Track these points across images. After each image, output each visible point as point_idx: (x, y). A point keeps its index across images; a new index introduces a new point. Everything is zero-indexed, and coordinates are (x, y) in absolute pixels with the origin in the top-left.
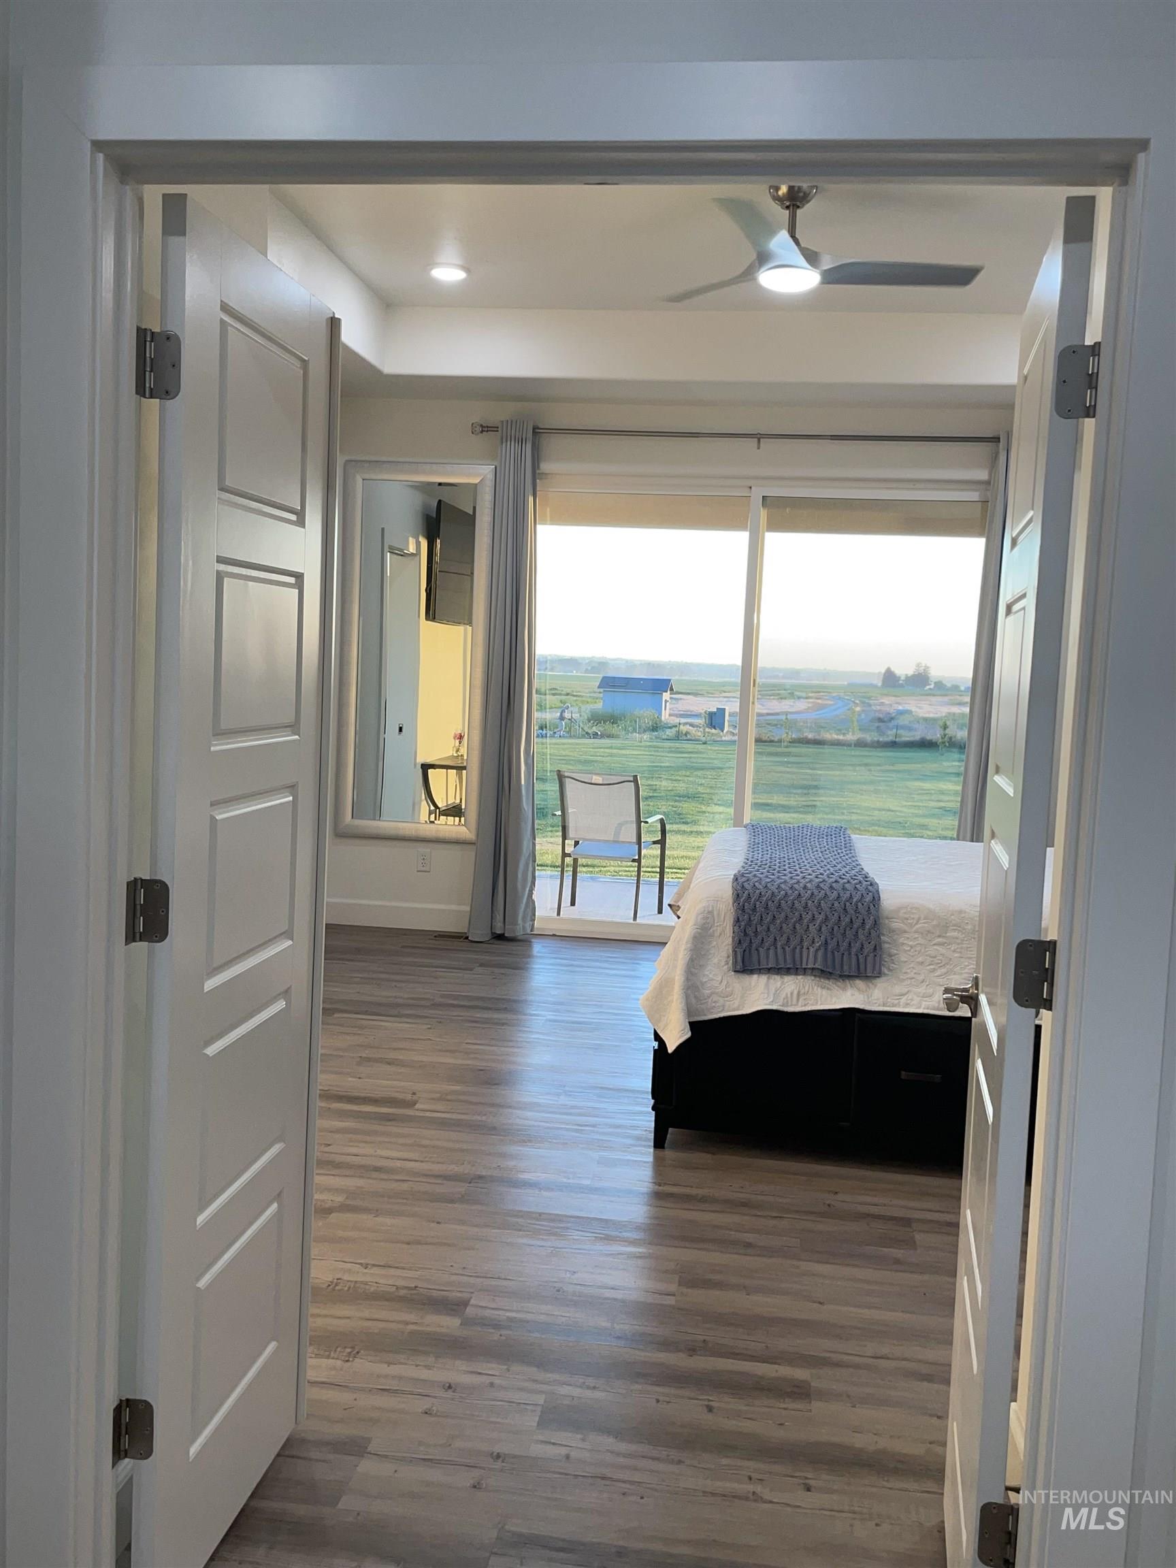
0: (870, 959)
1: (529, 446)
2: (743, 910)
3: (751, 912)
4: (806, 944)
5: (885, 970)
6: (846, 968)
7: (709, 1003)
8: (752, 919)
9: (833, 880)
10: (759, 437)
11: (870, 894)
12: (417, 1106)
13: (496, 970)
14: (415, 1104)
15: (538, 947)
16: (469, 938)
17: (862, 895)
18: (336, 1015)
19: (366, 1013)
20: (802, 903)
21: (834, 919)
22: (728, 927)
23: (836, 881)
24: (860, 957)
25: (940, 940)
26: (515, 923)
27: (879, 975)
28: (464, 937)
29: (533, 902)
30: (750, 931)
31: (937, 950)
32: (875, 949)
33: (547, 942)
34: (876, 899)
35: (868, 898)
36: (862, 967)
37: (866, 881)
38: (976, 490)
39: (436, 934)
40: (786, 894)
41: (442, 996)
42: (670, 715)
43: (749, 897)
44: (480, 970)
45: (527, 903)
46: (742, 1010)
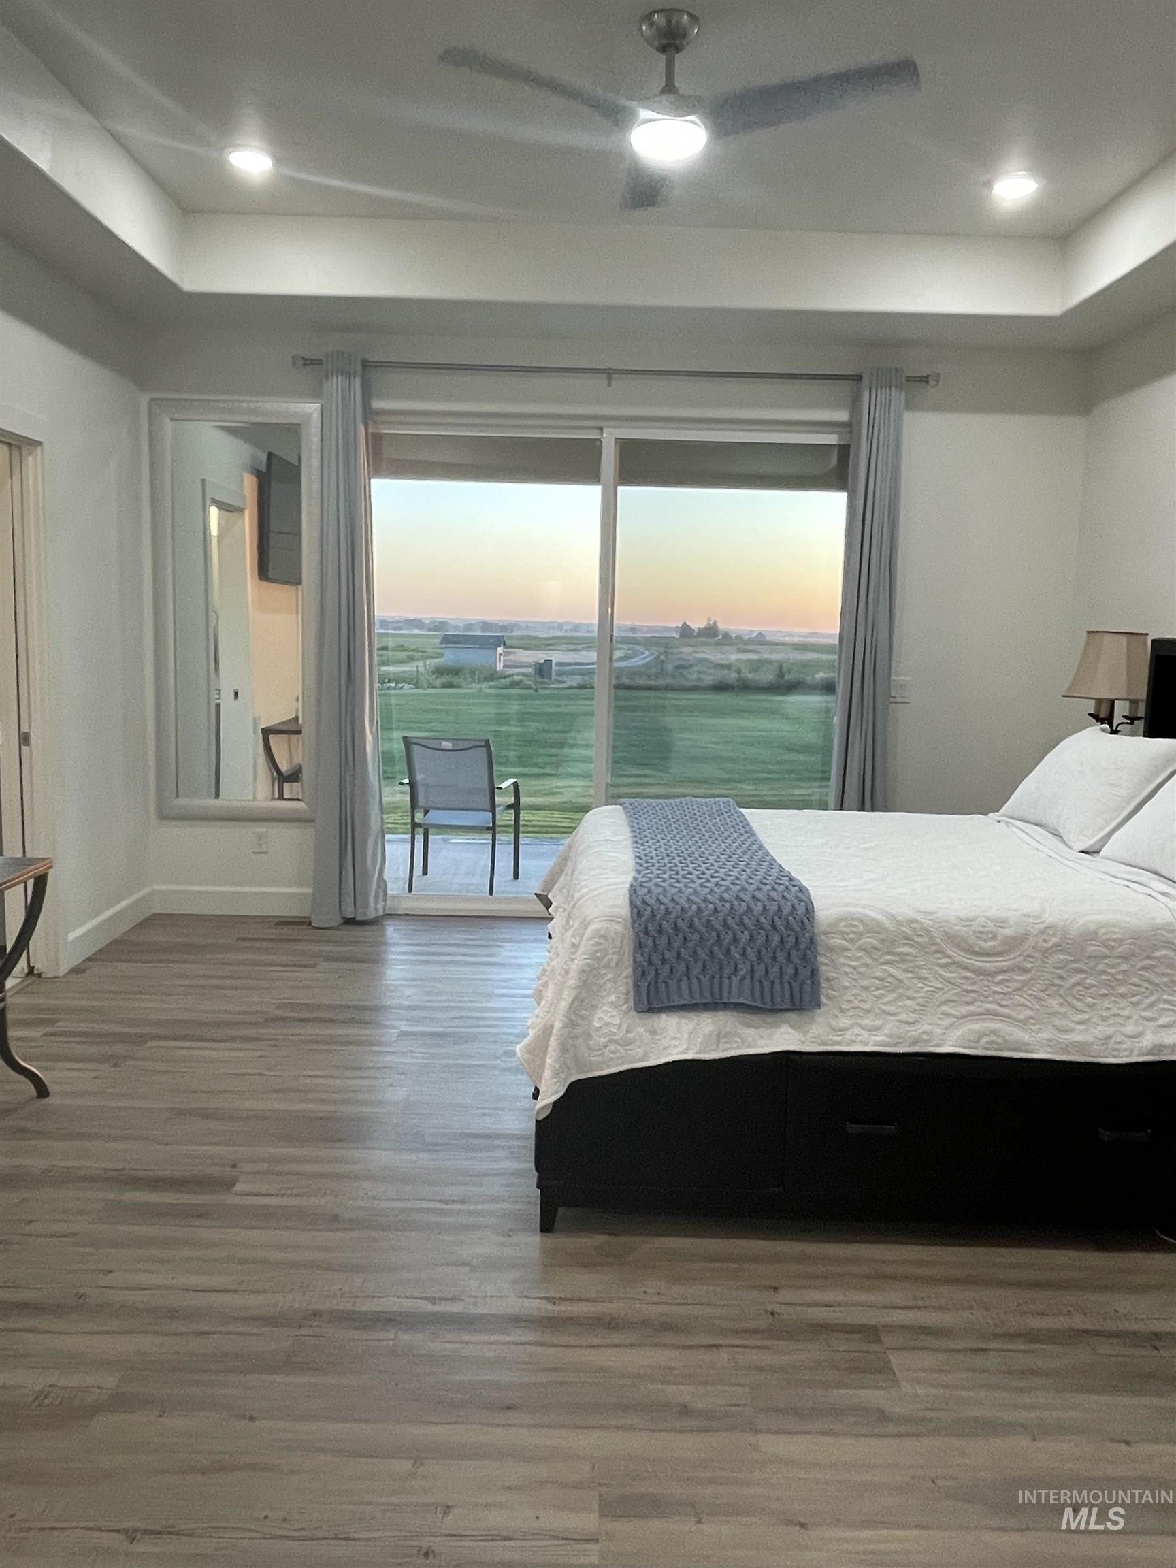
0: (807, 988)
1: (358, 381)
2: (647, 933)
3: (656, 935)
4: (726, 972)
5: (824, 1000)
6: (778, 1000)
7: (606, 1055)
8: (658, 943)
9: (754, 887)
10: (609, 374)
11: (803, 904)
12: (239, 1187)
13: (344, 965)
14: (234, 1185)
15: (392, 932)
16: (313, 924)
17: (793, 907)
18: (150, 1044)
19: (186, 1038)
20: (719, 919)
21: (761, 939)
22: (627, 953)
23: (758, 889)
24: (794, 985)
25: (888, 957)
26: (367, 906)
27: (818, 1005)
28: (305, 922)
29: (385, 882)
30: (656, 959)
31: (885, 970)
32: (812, 972)
33: (402, 925)
34: (809, 910)
35: (801, 910)
36: (797, 996)
37: (794, 886)
38: (835, 433)
39: (277, 920)
40: (699, 908)
41: (280, 1007)
42: (504, 666)
43: (653, 915)
44: (323, 966)
45: (379, 886)
46: (646, 1061)
